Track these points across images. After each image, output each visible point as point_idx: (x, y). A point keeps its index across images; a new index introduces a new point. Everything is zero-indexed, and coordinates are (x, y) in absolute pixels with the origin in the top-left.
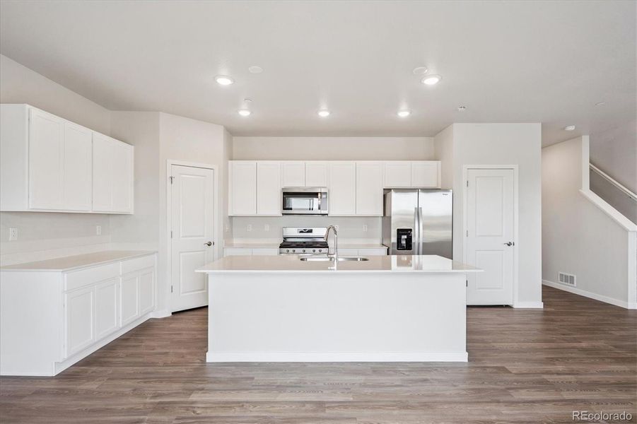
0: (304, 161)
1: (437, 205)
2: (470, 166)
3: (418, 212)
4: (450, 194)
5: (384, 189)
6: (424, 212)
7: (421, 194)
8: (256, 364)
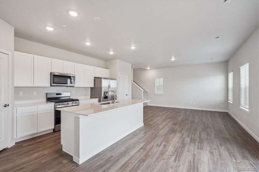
0: (63, 61)
1: (113, 84)
2: (120, 73)
3: (109, 87)
4: (116, 81)
5: (94, 77)
6: (111, 87)
7: (110, 80)
8: (102, 152)
